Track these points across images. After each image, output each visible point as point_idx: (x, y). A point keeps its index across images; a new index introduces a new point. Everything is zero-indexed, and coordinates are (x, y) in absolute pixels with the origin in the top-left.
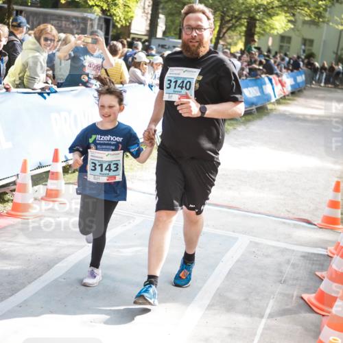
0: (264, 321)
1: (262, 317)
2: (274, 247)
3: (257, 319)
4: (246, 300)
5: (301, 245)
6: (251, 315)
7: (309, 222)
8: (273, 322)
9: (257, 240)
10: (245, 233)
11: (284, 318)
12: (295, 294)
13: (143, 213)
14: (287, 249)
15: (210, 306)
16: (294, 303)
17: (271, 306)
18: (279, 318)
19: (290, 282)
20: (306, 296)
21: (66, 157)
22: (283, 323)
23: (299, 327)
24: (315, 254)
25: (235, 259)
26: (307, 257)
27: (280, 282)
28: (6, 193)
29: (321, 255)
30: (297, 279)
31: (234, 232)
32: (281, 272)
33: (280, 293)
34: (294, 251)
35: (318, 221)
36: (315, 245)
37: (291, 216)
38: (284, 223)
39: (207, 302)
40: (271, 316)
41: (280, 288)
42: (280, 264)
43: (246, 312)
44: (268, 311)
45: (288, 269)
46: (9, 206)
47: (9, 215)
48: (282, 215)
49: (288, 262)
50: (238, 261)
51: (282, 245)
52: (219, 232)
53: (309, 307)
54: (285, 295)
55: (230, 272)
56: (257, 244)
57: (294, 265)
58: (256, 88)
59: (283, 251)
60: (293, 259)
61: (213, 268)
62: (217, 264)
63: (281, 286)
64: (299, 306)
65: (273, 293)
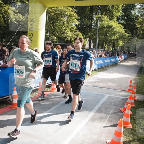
0: (109, 115)
1: (109, 114)
2: (115, 97)
3: (108, 115)
4: (106, 110)
5: (122, 96)
6: (106, 114)
7: (124, 91)
8: (112, 115)
9: (111, 95)
10: (108, 94)
11: (115, 114)
12: (118, 108)
13: (83, 90)
14: (118, 98)
15: (96, 112)
16: (118, 111)
17: (112, 111)
18: (113, 115)
20: (121, 109)
22: (114, 116)
23: (118, 117)
24: (125, 98)
25: (105, 100)
26: (123, 99)
28: (51, 86)
29: (126, 99)
30: (119, 105)
31: (105, 94)
32: (116, 103)
33: (114, 108)
34: (119, 98)
35: (127, 90)
36: (125, 96)
37: (120, 89)
38: (118, 91)
39: (96, 111)
40: (111, 114)
41: (115, 107)
42: (116, 101)
43: (105, 113)
44: (111, 113)
45: (117, 102)
46: (51, 89)
47: (51, 91)
48: (118, 89)
49: (118, 101)
50: (105, 101)
51: (117, 97)
52: (101, 94)
53: (121, 112)
54: (116, 109)
55: (102, 104)
56: (110, 96)
57: (119, 101)
58: (114, 59)
59: (117, 98)
60: (119, 100)
61: (98, 102)
62: (99, 101)
63: (115, 106)
64: (119, 111)
65: (113, 108)
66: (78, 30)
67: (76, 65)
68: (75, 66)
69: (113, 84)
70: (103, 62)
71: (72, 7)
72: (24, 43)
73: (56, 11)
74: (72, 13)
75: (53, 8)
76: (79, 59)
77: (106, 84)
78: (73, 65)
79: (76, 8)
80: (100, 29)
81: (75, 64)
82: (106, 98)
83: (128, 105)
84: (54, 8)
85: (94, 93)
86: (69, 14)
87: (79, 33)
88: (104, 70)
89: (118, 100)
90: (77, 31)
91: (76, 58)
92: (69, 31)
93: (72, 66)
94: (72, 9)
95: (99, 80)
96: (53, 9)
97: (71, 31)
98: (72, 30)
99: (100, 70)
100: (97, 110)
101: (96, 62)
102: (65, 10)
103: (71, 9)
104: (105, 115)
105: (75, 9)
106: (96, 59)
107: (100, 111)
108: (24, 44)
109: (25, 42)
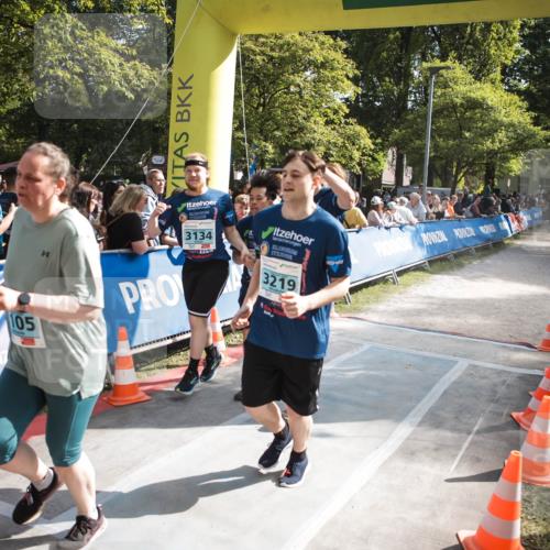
0: (471, 437)
1: (469, 433)
2: (492, 369)
3: (464, 435)
4: (457, 418)
5: (520, 367)
6: (460, 431)
7: (530, 346)
8: (481, 438)
9: (477, 363)
10: (465, 356)
11: (493, 435)
12: (506, 412)
13: (370, 341)
14: (504, 372)
15: (421, 423)
16: (503, 420)
17: (480, 423)
18: (485, 435)
19: (503, 401)
20: (515, 415)
22: (490, 440)
23: (504, 443)
24: (530, 375)
25: (453, 379)
26: (523, 378)
27: (492, 401)
29: (536, 376)
30: (509, 399)
31: (455, 356)
32: (495, 392)
33: (490, 412)
34: (510, 373)
35: (538, 344)
36: (532, 366)
37: (513, 340)
38: (505, 347)
39: (420, 419)
40: (478, 432)
41: (491, 407)
42: (495, 385)
43: (453, 429)
44: (476, 428)
45: (502, 390)
48: (504, 339)
50: (455, 382)
51: (500, 367)
52: (440, 356)
54: (495, 413)
55: (445, 392)
56: (475, 366)
57: (508, 385)
58: (492, 225)
59: (500, 373)
60: (510, 380)
61: (428, 388)
62: (434, 385)
63: (492, 405)
64: (508, 423)
65: (483, 411)
66: (353, 117)
67: (282, 280)
68: (278, 284)
69: (488, 322)
70: (447, 236)
71: (333, 34)
72: (39, 180)
73: (272, 50)
74: (332, 55)
75: (262, 40)
76: (295, 253)
77: (458, 320)
78: (271, 280)
79: (346, 35)
80: (437, 113)
81: (278, 278)
82: (458, 374)
83: (544, 401)
84: (267, 38)
85: (414, 352)
86: (320, 59)
87: (358, 128)
88: (452, 268)
89: (505, 381)
90: (351, 120)
91: (283, 249)
92: (322, 121)
93: (268, 285)
94: (332, 41)
95: (432, 304)
96: (263, 43)
97: (327, 123)
98: (332, 117)
99: (436, 266)
100: (425, 417)
101: (423, 235)
102: (306, 43)
103: (329, 40)
104: (456, 435)
105: (342, 39)
106: (423, 226)
107: (433, 420)
108: (38, 184)
109: (39, 174)
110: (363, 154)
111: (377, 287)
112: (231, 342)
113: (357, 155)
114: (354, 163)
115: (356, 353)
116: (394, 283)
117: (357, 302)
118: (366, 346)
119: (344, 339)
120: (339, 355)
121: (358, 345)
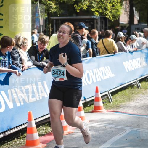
13: (131, 126)
21: (84, 97)
110: (113, 6)
111: (127, 90)
112: (40, 133)
113: (109, 6)
114: (108, 12)
115: (123, 135)
116: (138, 87)
117: (116, 101)
118: (128, 131)
119: (113, 126)
120: (112, 137)
121: (123, 130)
